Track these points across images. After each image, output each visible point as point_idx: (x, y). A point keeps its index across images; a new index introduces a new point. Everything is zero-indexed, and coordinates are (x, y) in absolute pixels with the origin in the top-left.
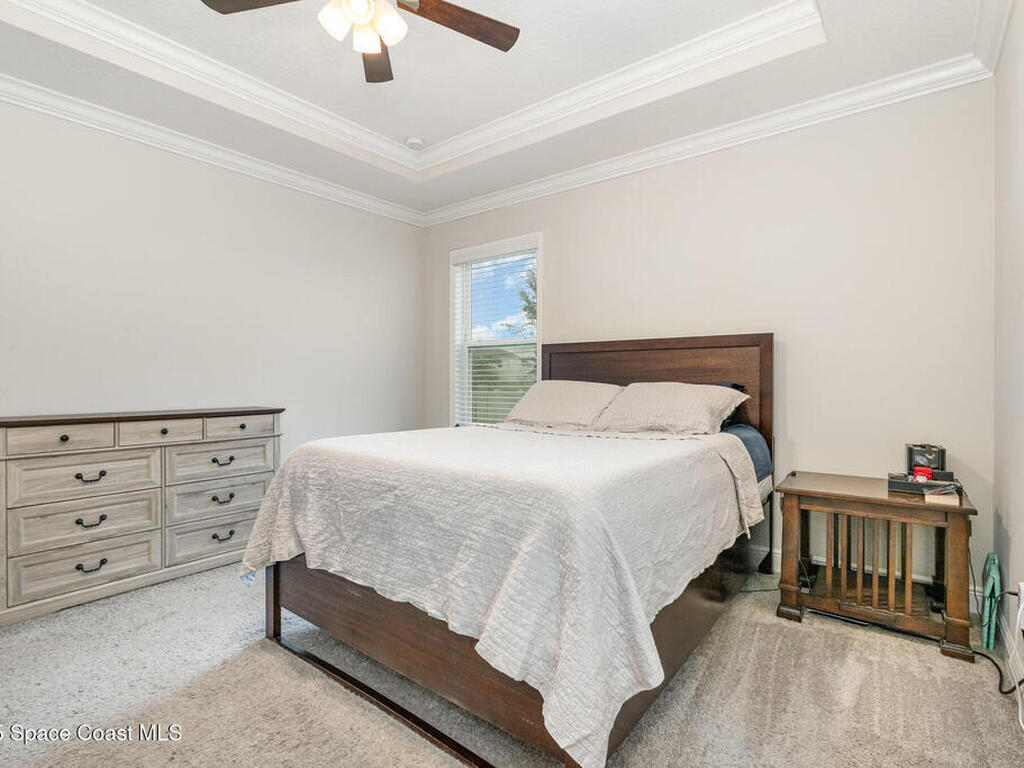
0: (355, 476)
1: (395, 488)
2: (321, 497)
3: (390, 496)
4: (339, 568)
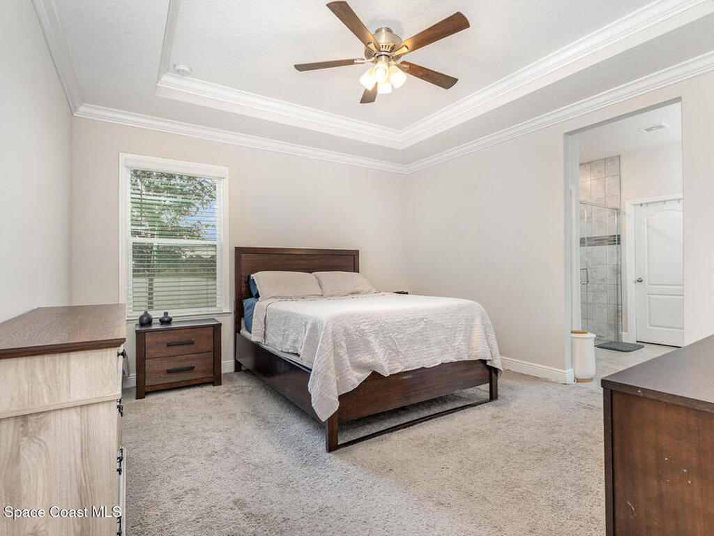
0: (397, 320)
1: (423, 319)
2: (376, 338)
3: (423, 323)
4: (403, 368)
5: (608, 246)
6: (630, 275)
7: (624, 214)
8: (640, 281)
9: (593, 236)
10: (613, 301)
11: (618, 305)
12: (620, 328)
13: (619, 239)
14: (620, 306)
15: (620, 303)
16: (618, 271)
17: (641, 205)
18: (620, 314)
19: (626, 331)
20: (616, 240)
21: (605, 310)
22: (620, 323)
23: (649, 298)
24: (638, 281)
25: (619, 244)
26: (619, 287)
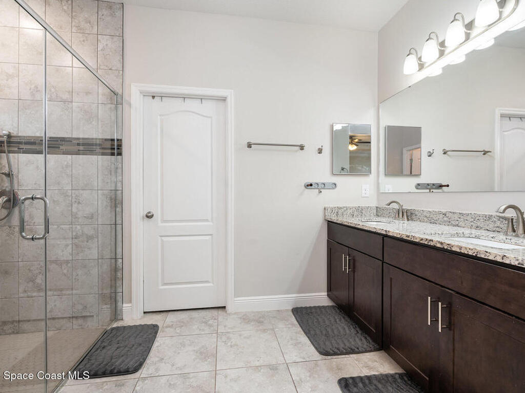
5: (100, 157)
6: (135, 206)
7: (130, 105)
8: (149, 216)
9: (75, 136)
10: (107, 254)
11: (116, 259)
12: (119, 299)
13: (120, 146)
14: (120, 261)
15: (119, 256)
16: (116, 202)
17: (153, 97)
18: (119, 274)
19: (130, 302)
20: (114, 148)
21: (95, 271)
22: (119, 290)
23: (162, 240)
24: (147, 217)
25: (120, 154)
26: (119, 227)
